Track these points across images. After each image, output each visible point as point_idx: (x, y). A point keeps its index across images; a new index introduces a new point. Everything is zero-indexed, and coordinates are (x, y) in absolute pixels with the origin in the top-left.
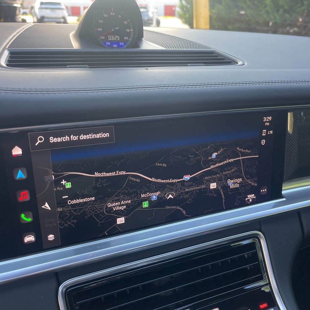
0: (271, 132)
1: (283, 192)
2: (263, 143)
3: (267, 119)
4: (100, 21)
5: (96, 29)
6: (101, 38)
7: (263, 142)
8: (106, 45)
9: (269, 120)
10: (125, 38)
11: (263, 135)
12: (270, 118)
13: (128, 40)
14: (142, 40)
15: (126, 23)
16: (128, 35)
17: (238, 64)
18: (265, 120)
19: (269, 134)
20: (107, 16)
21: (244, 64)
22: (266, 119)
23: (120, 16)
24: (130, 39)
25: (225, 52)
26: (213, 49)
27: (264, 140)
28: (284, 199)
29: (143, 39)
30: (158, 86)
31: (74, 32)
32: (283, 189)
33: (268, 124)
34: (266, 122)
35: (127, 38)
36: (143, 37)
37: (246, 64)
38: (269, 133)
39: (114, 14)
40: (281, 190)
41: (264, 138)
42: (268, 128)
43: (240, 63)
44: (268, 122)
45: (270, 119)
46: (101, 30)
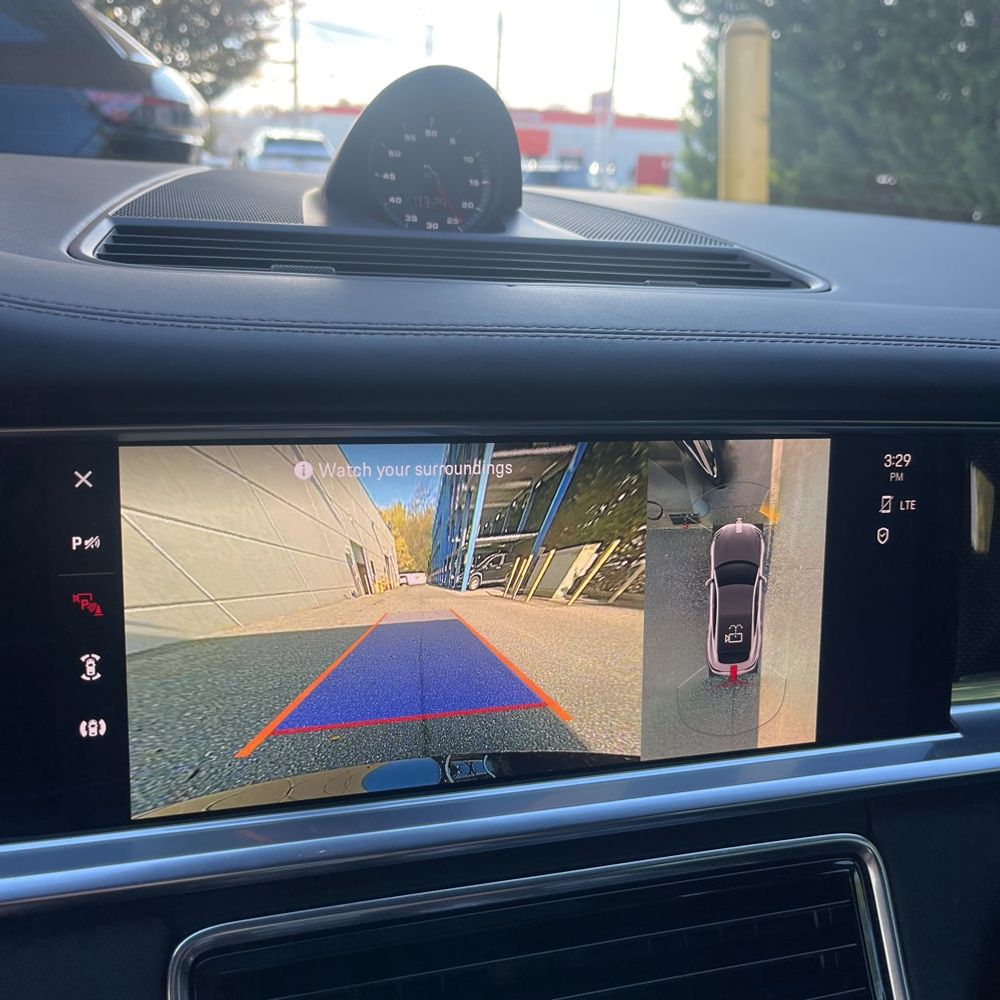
0: (911, 504)
1: (954, 711)
2: (883, 539)
3: (895, 461)
4: (391, 153)
5: (377, 175)
6: (392, 200)
7: (883, 535)
8: (405, 222)
9: (903, 463)
10: (465, 205)
11: (884, 512)
12: (907, 458)
13: (474, 210)
14: (518, 213)
15: (469, 160)
16: (475, 195)
17: (809, 287)
18: (888, 463)
19: (902, 509)
20: (413, 138)
21: (829, 290)
22: (893, 460)
23: (453, 141)
24: (478, 209)
25: (773, 254)
26: (736, 247)
27: (887, 530)
28: (958, 735)
29: (520, 210)
30: (535, 328)
31: (316, 190)
32: (953, 700)
33: (900, 477)
34: (893, 468)
35: (471, 205)
36: (519, 204)
37: (834, 288)
38: (905, 506)
39: (435, 133)
40: (948, 705)
41: (885, 520)
42: (900, 492)
43: (816, 285)
44: (898, 470)
45: (908, 461)
46: (393, 177)
